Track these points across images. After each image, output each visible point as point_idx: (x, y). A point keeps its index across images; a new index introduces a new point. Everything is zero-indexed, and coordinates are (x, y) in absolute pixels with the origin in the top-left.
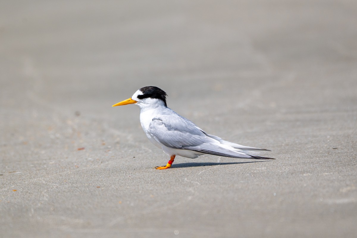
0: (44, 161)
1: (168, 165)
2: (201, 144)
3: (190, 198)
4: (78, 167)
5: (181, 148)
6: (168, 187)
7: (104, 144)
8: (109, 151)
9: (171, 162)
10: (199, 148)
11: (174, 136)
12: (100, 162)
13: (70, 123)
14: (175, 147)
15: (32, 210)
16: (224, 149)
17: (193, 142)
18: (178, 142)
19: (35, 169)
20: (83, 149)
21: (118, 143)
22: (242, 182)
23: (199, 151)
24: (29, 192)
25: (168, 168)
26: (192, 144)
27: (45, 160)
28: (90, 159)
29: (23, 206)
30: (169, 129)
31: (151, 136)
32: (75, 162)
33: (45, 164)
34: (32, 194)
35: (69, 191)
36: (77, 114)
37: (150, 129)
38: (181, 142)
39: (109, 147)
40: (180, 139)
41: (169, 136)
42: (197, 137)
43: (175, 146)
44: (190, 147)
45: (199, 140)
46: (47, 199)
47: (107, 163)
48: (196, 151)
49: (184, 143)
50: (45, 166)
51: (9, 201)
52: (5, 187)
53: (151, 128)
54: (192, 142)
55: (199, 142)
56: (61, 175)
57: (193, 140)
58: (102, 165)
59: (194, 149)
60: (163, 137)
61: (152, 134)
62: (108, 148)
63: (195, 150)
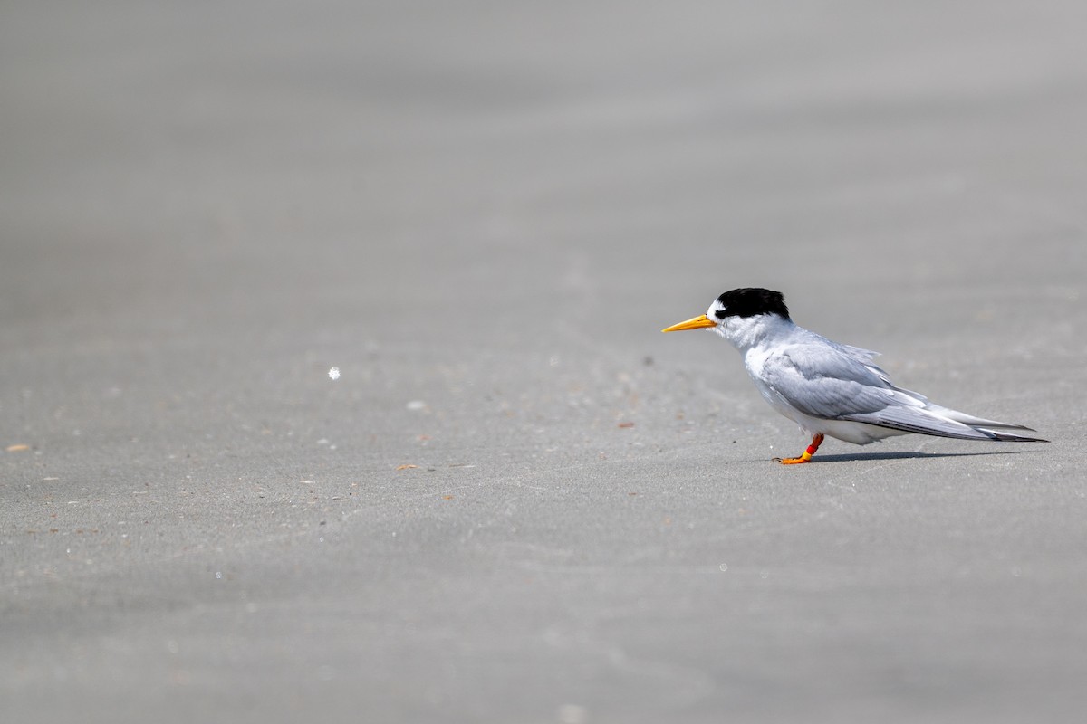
0: (537, 447)
1: (805, 455)
2: (883, 408)
3: (822, 515)
4: (605, 458)
5: (835, 418)
6: (784, 496)
7: (681, 417)
8: (688, 430)
9: (812, 449)
10: (877, 416)
11: (821, 392)
12: (658, 449)
13: (624, 378)
14: (822, 416)
15: (471, 532)
16: (936, 419)
17: (864, 403)
18: (831, 404)
19: (509, 460)
20: (632, 425)
21: (713, 415)
22: (949, 487)
23: (877, 423)
24: (479, 500)
25: (805, 461)
26: (861, 407)
27: (540, 445)
28: (638, 444)
29: (455, 524)
30: (809, 377)
31: (771, 393)
32: (603, 450)
33: (534, 452)
34: (483, 503)
35: (565, 500)
36: (648, 361)
37: (766, 376)
38: (836, 405)
39: (691, 422)
40: (833, 397)
41: (809, 393)
42: (871, 391)
43: (823, 413)
44: (858, 416)
45: (877, 399)
46: (510, 514)
47: (672, 451)
48: (870, 423)
49: (844, 406)
50: (534, 456)
51: (426, 516)
52: (429, 492)
53: (769, 374)
54: (861, 405)
55: (878, 403)
56: (559, 472)
57: (863, 401)
58: (659, 455)
59: (867, 420)
60: (795, 395)
61: (772, 388)
62: (686, 424)
63: (870, 420)
